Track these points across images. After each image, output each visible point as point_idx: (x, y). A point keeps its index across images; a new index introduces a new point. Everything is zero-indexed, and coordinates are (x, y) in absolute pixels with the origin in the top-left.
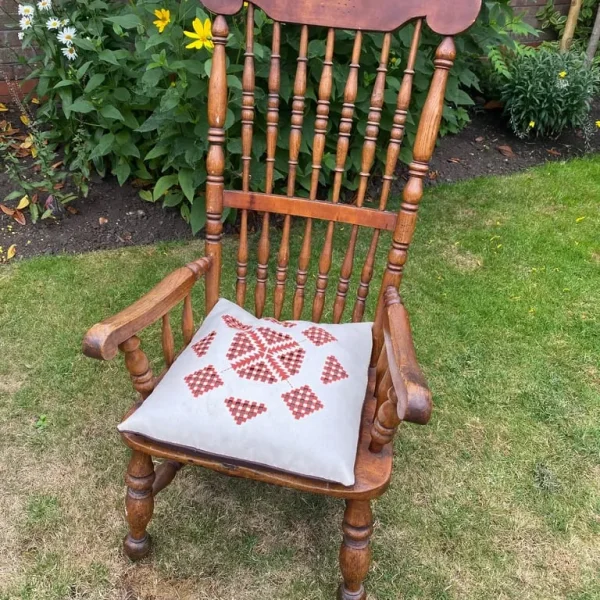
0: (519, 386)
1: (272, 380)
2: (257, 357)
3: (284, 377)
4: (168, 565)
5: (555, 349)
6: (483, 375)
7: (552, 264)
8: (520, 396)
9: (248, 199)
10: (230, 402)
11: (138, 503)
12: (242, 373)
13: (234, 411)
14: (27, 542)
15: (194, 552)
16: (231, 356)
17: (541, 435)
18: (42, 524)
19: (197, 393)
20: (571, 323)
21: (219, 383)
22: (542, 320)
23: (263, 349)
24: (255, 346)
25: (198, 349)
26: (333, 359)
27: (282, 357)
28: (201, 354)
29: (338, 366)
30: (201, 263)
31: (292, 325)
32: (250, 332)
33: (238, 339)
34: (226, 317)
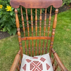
2: (35, 68)
6: (58, 50)
7: (60, 30)
8: (63, 52)
9: (26, 38)
16: (31, 70)
17: (68, 58)
20: (65, 39)
23: (36, 66)
24: (34, 66)
25: (24, 69)
26: (47, 64)
27: (39, 67)
28: (25, 70)
29: (48, 65)
30: (20, 51)
31: (37, 58)
32: (32, 63)
33: (31, 65)
34: (26, 60)
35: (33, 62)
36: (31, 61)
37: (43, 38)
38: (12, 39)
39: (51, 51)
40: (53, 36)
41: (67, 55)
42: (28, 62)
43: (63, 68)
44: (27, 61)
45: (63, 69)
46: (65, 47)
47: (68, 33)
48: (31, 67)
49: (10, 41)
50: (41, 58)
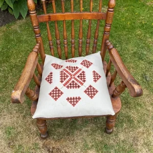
0: (132, 50)
1: (79, 87)
2: (70, 79)
3: (82, 84)
4: (55, 137)
5: (138, 35)
6: (121, 49)
7: (130, 5)
8: (133, 53)
9: (48, 17)
10: (68, 99)
11: (43, 129)
12: (68, 87)
13: (71, 102)
14: (9, 143)
15: (61, 130)
16: (62, 82)
17: (142, 64)
18: (12, 137)
19: (56, 99)
20: (140, 25)
21: (62, 93)
22: (132, 26)
23: (71, 75)
24: (68, 75)
25: (48, 81)
26: (94, 72)
27: (79, 77)
28: (51, 83)
29: (97, 74)
30: (37, 47)
31: (76, 61)
32: (64, 70)
33: (61, 74)
34: (52, 65)
35: (67, 67)
36: (62, 67)
37: (88, 15)
38: (20, 26)
39: (106, 46)
40: (112, 10)
41: (140, 58)
42: (56, 69)
43: (127, 76)
44: (54, 67)
45: (126, 79)
46: (139, 41)
47: (148, 10)
48: (61, 76)
49: (16, 32)
50: (84, 61)
